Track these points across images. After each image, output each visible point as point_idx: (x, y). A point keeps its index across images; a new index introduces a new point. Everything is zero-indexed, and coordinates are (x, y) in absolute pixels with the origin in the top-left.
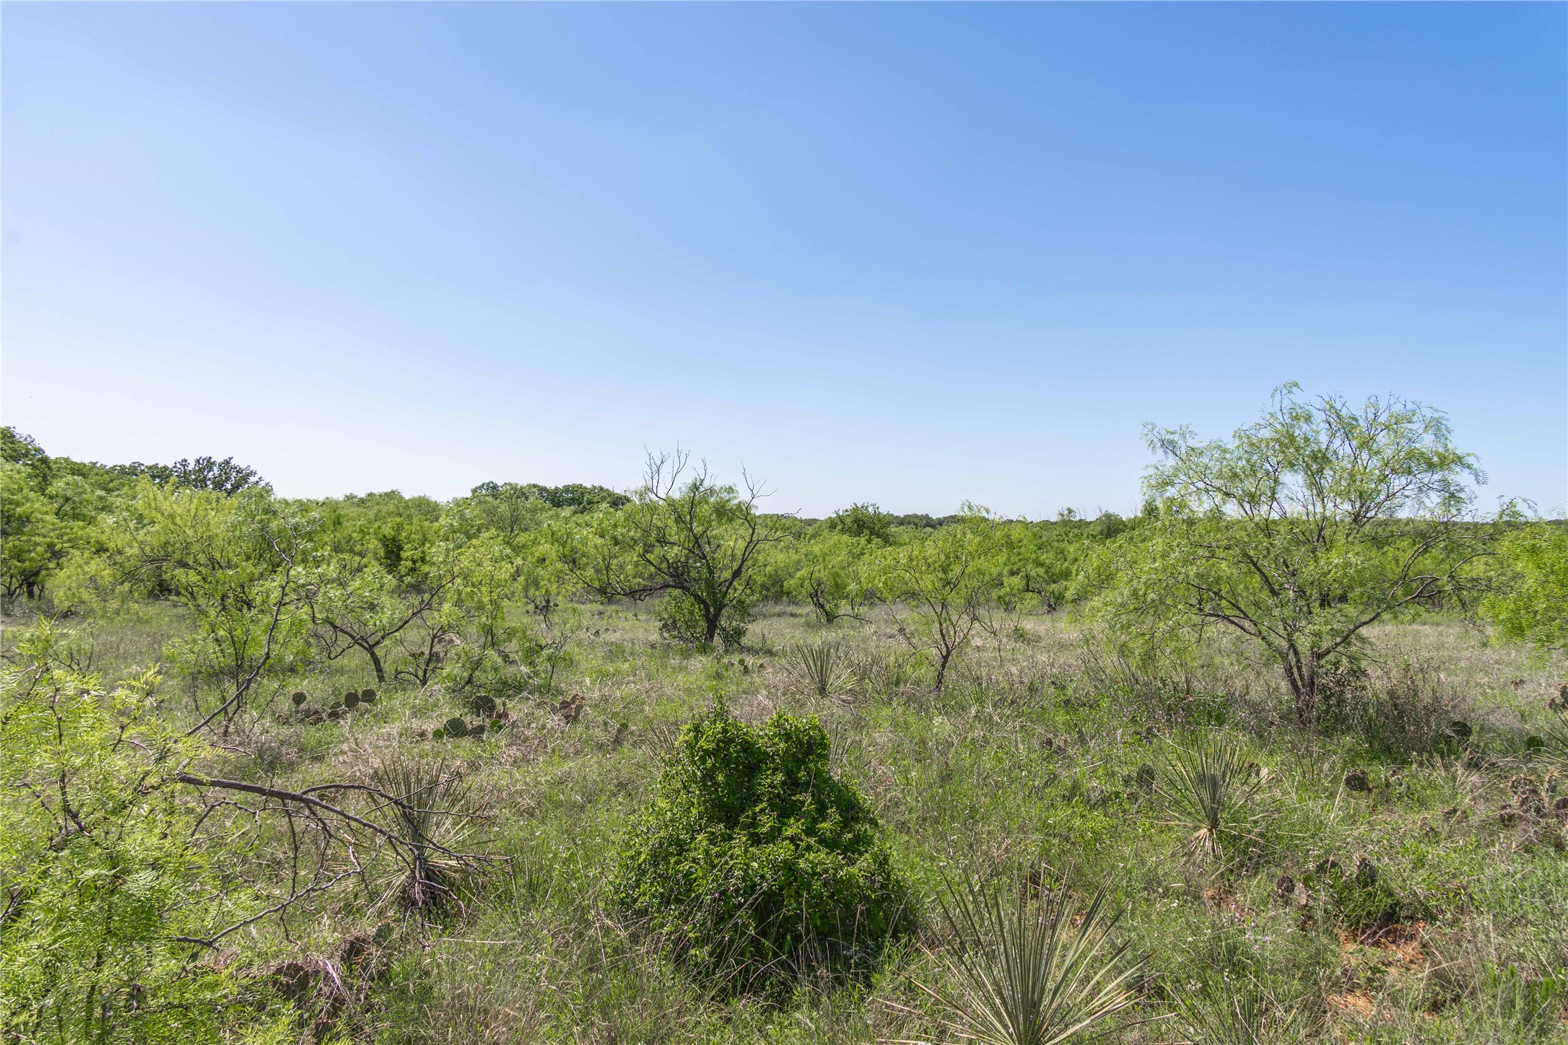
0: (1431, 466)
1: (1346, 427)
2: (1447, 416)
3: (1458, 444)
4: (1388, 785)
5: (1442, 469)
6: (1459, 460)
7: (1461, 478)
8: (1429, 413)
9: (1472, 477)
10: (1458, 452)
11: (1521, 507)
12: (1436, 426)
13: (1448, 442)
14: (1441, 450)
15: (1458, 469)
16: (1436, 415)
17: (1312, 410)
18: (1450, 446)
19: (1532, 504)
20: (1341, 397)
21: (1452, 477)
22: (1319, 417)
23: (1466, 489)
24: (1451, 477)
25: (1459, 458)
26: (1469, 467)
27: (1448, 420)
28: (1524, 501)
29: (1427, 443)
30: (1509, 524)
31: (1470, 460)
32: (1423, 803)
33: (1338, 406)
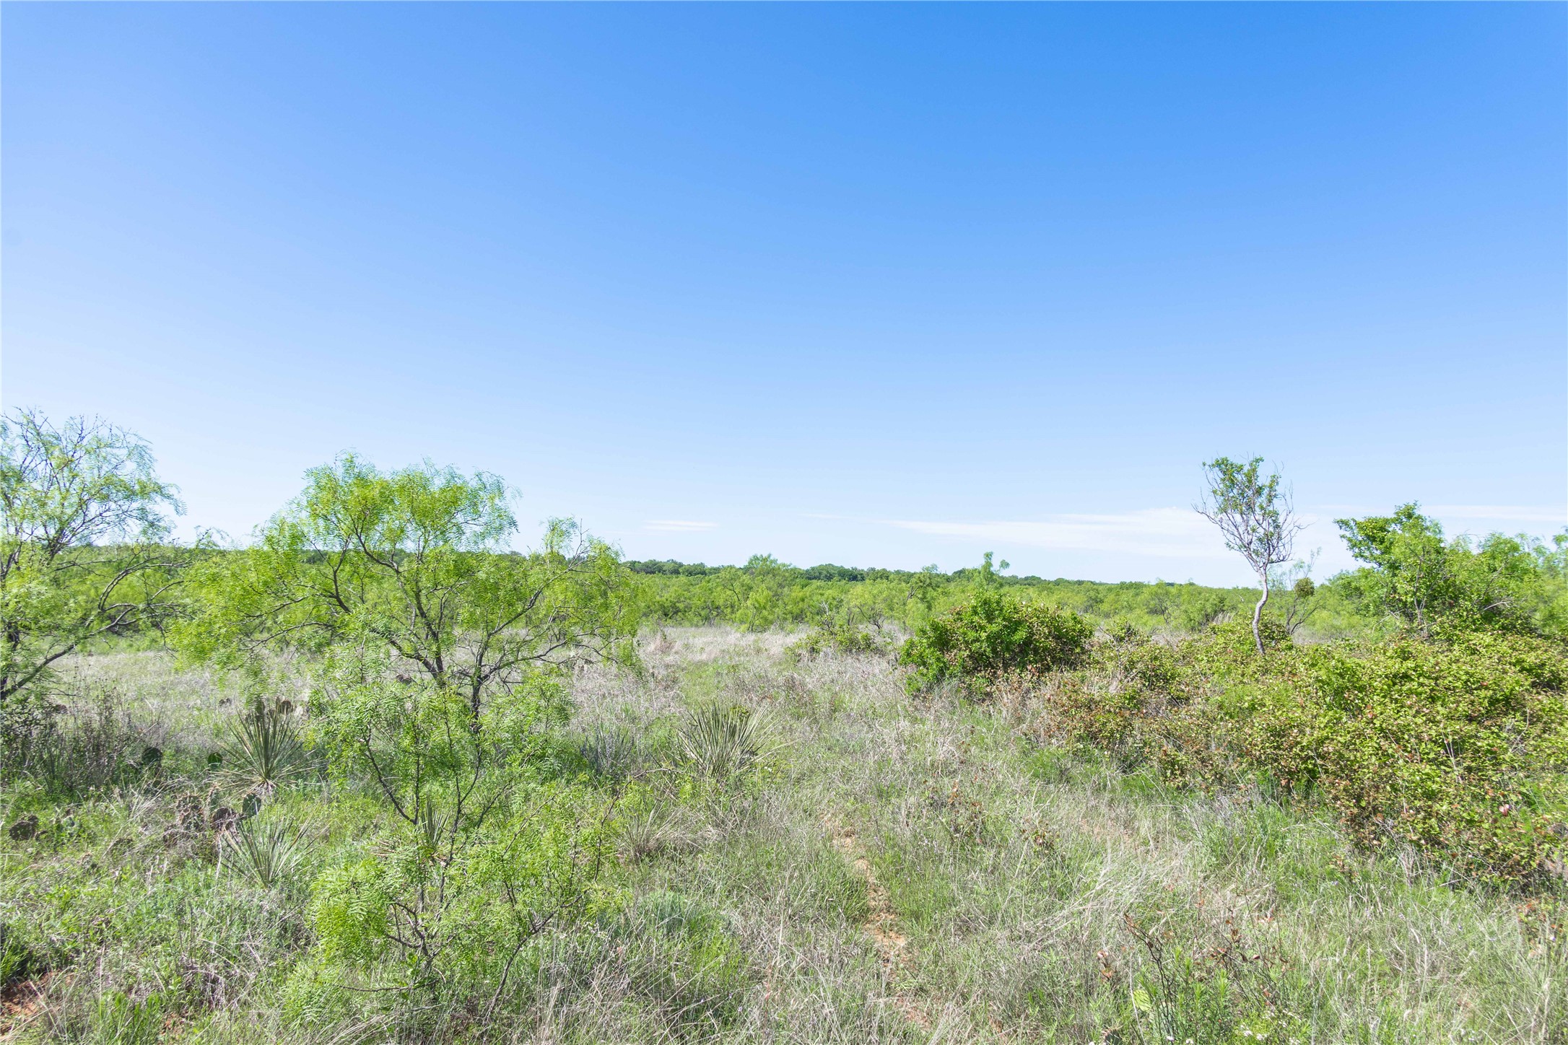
0: (130, 495)
1: (46, 445)
2: (150, 446)
3: (161, 474)
4: (60, 828)
5: (142, 498)
6: (159, 490)
7: (160, 507)
8: (133, 441)
9: (172, 508)
10: (161, 482)
11: (216, 538)
12: (140, 454)
13: (151, 471)
14: (144, 478)
15: (158, 498)
16: (141, 443)
17: (8, 422)
18: (153, 475)
19: (224, 535)
20: (41, 412)
21: (151, 506)
22: (15, 430)
23: (166, 519)
24: (149, 506)
25: (160, 488)
26: (169, 497)
27: (151, 450)
28: (218, 532)
29: (129, 471)
30: (203, 552)
31: (172, 491)
32: (92, 840)
33: (38, 422)
